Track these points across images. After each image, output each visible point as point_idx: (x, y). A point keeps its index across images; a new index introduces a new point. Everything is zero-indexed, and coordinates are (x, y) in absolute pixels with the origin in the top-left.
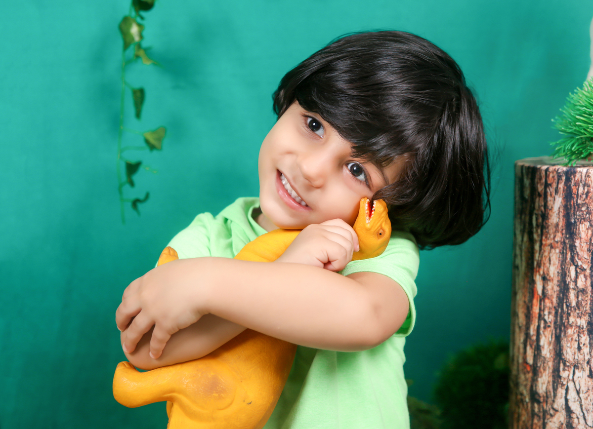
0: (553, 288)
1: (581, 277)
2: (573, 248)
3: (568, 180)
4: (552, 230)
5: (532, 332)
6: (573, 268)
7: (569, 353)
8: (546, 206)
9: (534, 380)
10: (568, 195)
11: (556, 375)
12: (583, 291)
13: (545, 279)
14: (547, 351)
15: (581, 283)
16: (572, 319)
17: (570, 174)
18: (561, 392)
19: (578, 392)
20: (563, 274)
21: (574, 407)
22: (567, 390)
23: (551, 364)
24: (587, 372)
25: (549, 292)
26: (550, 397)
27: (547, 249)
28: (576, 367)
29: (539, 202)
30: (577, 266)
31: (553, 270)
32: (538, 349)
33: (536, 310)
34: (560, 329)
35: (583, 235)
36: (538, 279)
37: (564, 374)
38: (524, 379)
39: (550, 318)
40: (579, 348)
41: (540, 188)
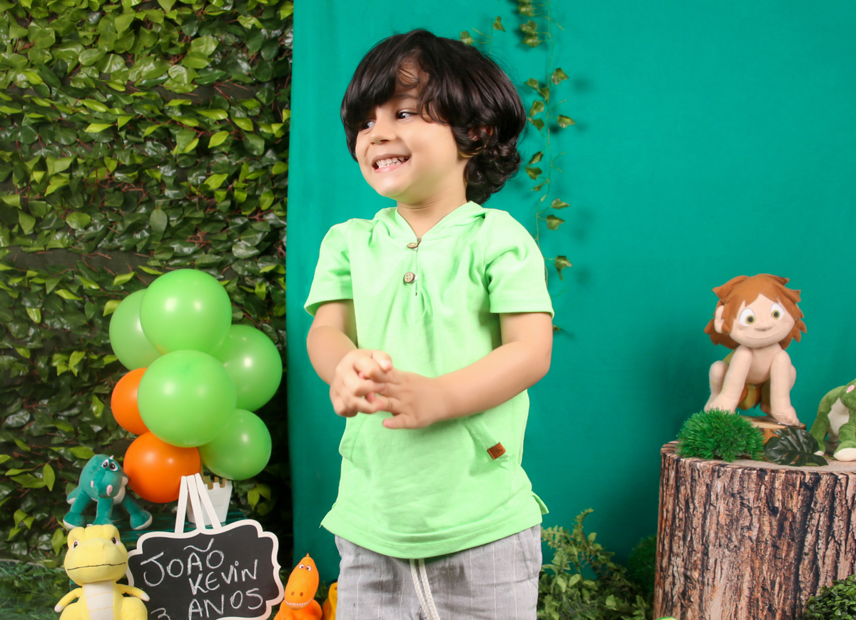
0: (670, 515)
1: (681, 512)
2: (678, 498)
3: (677, 464)
4: (670, 487)
5: (662, 537)
6: (678, 508)
7: (675, 549)
8: (668, 475)
9: (662, 561)
10: (677, 472)
11: (670, 559)
12: (681, 520)
13: (667, 511)
14: (666, 547)
15: (681, 515)
16: (676, 533)
17: (678, 461)
18: (671, 567)
19: (678, 567)
20: (674, 510)
21: (676, 574)
22: (673, 566)
23: (668, 553)
24: (682, 559)
25: (669, 518)
26: (667, 568)
27: (668, 496)
28: (677, 556)
29: (666, 472)
30: (679, 507)
31: (670, 508)
32: (663, 545)
33: (663, 526)
34: (672, 536)
35: (682, 492)
36: (665, 510)
37: (673, 559)
38: (658, 559)
39: (668, 531)
40: (679, 547)
41: (667, 465)
